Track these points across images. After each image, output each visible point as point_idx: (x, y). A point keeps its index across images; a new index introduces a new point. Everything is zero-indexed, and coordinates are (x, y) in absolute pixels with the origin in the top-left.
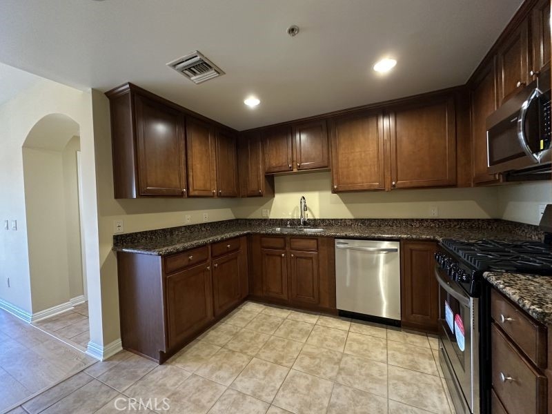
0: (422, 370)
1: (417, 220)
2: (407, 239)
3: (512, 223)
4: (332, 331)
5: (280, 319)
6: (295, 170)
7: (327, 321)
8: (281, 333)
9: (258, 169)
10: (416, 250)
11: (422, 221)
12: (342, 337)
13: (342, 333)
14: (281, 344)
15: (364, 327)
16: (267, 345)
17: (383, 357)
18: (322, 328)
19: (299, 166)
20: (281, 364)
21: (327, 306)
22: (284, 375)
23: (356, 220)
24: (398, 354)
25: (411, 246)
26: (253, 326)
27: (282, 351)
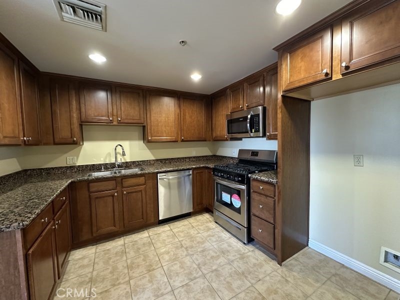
0: (212, 228)
1: (188, 158)
2: (195, 168)
3: (221, 156)
4: (163, 235)
5: (120, 247)
6: (115, 123)
7: (154, 231)
8: (132, 254)
9: (71, 117)
10: (198, 173)
11: (189, 158)
12: (170, 234)
13: (169, 232)
14: (140, 260)
15: (176, 223)
16: (129, 267)
17: (196, 232)
18: (156, 236)
19: (120, 121)
20: (154, 269)
21: (152, 221)
22: (163, 272)
23: (157, 160)
24: (200, 227)
25: (196, 171)
26: (101, 264)
27: (146, 263)
